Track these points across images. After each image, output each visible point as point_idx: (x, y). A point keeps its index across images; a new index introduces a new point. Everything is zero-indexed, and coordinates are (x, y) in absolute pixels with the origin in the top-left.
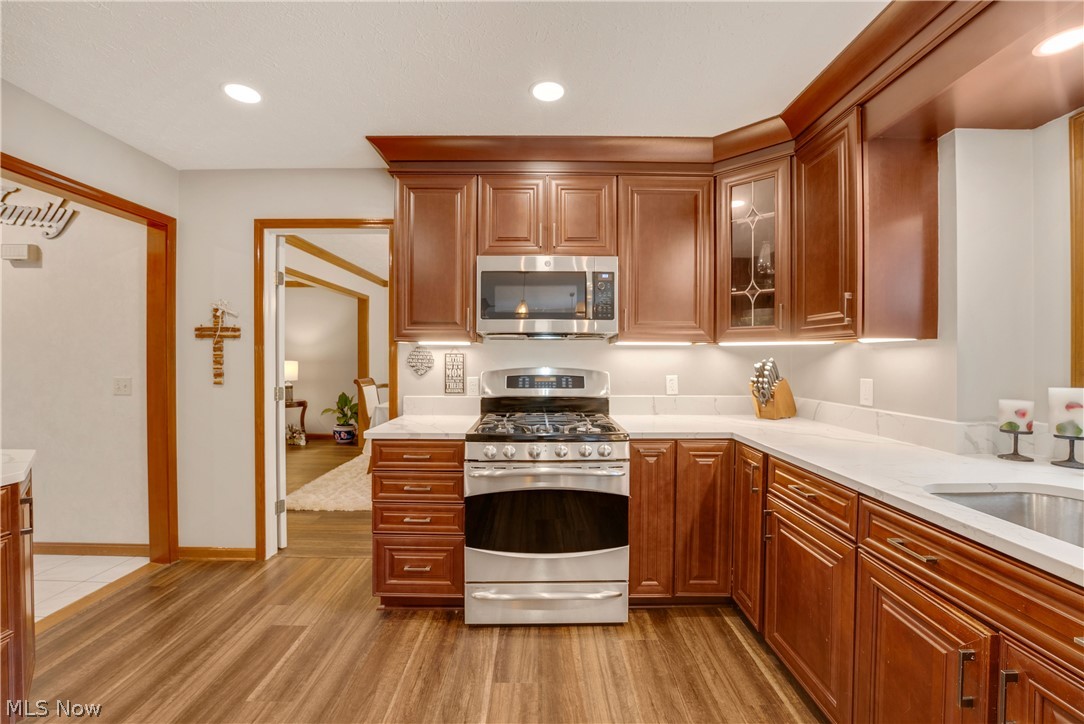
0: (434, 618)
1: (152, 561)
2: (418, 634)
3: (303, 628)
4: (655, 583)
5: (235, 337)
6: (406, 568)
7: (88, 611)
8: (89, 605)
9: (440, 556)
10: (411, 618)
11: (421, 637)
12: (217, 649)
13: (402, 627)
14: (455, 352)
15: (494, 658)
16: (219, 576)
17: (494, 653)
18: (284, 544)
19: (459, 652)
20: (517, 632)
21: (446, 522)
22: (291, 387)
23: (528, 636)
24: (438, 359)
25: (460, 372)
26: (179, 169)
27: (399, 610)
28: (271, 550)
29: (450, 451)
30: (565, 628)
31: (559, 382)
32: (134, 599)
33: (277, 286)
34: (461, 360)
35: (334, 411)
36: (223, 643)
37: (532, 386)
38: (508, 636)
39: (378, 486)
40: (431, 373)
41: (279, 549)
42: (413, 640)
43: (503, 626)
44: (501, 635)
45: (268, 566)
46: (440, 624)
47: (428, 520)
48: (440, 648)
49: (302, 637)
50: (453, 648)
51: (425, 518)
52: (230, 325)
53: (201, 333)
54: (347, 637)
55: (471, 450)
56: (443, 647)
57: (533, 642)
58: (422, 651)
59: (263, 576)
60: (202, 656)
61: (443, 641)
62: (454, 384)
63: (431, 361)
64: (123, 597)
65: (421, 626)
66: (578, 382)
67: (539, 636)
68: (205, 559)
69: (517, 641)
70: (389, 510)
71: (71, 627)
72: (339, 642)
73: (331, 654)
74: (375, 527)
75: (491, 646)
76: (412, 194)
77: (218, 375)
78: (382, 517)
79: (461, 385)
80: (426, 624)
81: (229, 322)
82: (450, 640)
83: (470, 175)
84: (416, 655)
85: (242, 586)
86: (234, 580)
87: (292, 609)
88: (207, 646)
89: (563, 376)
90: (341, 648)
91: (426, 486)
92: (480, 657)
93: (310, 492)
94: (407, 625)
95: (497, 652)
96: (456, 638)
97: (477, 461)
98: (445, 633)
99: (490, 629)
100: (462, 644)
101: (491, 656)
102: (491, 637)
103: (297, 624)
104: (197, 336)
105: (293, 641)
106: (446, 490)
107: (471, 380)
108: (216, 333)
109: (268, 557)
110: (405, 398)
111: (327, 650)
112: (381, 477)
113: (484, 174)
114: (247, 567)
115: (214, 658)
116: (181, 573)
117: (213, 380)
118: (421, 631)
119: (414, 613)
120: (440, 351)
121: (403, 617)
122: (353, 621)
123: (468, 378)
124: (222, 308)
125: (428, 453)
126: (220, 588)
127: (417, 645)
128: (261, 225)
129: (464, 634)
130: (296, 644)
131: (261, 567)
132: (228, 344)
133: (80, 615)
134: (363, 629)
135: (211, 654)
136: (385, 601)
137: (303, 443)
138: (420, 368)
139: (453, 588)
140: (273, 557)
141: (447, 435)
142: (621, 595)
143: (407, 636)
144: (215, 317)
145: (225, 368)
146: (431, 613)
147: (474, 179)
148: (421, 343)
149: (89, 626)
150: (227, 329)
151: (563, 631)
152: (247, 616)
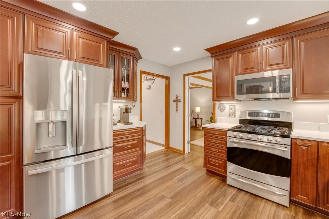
0: (219, 179)
1: (165, 148)
2: (213, 181)
3: (188, 170)
4: (306, 198)
5: (180, 102)
6: (212, 163)
7: (154, 154)
8: (155, 153)
9: (221, 162)
10: (213, 177)
11: (214, 182)
12: (171, 168)
13: (210, 178)
14: (232, 105)
15: (232, 195)
16: (176, 154)
17: (233, 194)
18: (189, 151)
19: (222, 189)
20: (242, 192)
21: (223, 153)
22: (199, 114)
23: (246, 195)
24: (227, 107)
25: (234, 111)
26: (170, 66)
27: (211, 174)
28: (186, 152)
29: (224, 133)
30: (261, 198)
31: (269, 115)
32: (161, 154)
33: (188, 89)
34: (234, 107)
35: (209, 121)
36: (173, 167)
37: (257, 116)
38: (239, 192)
39: (205, 140)
40: (225, 111)
41: (188, 152)
42: (212, 182)
43: (239, 189)
44: (237, 191)
45: (185, 155)
46: (220, 181)
47: (217, 151)
48: (218, 186)
49: (187, 172)
50: (221, 188)
51: (217, 150)
52: (179, 99)
53: (174, 101)
54: (196, 175)
55: (230, 133)
56: (219, 187)
57: (247, 197)
58: (213, 185)
59: (184, 157)
60: (169, 168)
61: (219, 185)
62: (232, 115)
63: (225, 107)
64: (159, 153)
65: (215, 180)
66: (277, 115)
67: (250, 196)
68: (174, 150)
69: (242, 195)
70: (208, 146)
71: (151, 156)
72: (194, 175)
73: (191, 177)
74: (204, 150)
75: (233, 192)
76: (217, 62)
77: (177, 110)
78: (206, 148)
79: (234, 115)
80: (216, 180)
81: (179, 98)
82: (221, 186)
83: (233, 52)
84: (211, 185)
85: (179, 158)
86: (178, 156)
87: (187, 165)
88: (170, 167)
89: (270, 113)
90: (194, 177)
91: (217, 142)
92: (228, 193)
93: (199, 141)
94: (211, 178)
95: (234, 194)
96: (223, 186)
97: (231, 137)
98: (221, 184)
99: (234, 188)
100: (224, 188)
101: (231, 194)
102: (234, 190)
103: (187, 169)
104: (173, 102)
105: (185, 172)
106: (223, 144)
107: (237, 113)
108: (177, 101)
109: (185, 153)
110: (217, 118)
111: (191, 176)
112: (206, 137)
113: (238, 51)
114: (181, 154)
115: (170, 169)
116: (170, 152)
117: (176, 111)
118: (215, 181)
119: (214, 176)
120: (228, 105)
121: (211, 176)
122: (199, 172)
123: (236, 113)
124: (178, 95)
125: (218, 133)
126: (175, 157)
127: (212, 183)
128: (185, 75)
129: (226, 186)
130: (186, 172)
131: (184, 155)
132: (179, 103)
133: (153, 154)
134: (200, 175)
135: (170, 168)
136: (207, 170)
137: (201, 129)
138: (222, 109)
139: (224, 172)
140: (187, 154)
141: (223, 128)
142: (286, 195)
143: (210, 180)
144: (176, 97)
145: (178, 109)
146: (219, 178)
147: (235, 53)
148: (222, 102)
149: (154, 157)
150: (178, 100)
151: (260, 198)
152: (178, 164)
